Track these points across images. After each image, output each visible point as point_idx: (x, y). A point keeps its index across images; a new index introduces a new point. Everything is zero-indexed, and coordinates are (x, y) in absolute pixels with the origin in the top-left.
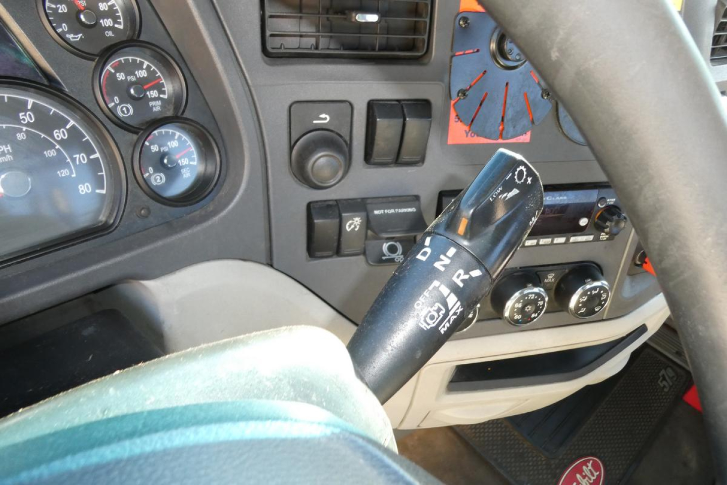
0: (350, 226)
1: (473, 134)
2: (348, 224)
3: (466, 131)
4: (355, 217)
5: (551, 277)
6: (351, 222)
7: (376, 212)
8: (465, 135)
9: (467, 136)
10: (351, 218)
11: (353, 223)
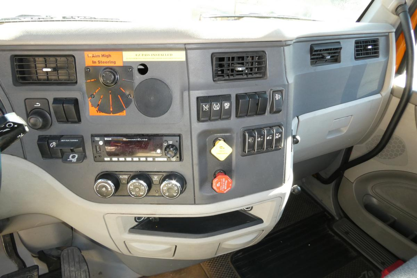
0: (52, 145)
1: (100, 112)
2: (51, 144)
3: (97, 110)
4: (53, 142)
5: (156, 178)
6: (52, 144)
7: (62, 141)
8: (97, 112)
9: (98, 112)
10: (52, 142)
11: (53, 144)
